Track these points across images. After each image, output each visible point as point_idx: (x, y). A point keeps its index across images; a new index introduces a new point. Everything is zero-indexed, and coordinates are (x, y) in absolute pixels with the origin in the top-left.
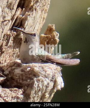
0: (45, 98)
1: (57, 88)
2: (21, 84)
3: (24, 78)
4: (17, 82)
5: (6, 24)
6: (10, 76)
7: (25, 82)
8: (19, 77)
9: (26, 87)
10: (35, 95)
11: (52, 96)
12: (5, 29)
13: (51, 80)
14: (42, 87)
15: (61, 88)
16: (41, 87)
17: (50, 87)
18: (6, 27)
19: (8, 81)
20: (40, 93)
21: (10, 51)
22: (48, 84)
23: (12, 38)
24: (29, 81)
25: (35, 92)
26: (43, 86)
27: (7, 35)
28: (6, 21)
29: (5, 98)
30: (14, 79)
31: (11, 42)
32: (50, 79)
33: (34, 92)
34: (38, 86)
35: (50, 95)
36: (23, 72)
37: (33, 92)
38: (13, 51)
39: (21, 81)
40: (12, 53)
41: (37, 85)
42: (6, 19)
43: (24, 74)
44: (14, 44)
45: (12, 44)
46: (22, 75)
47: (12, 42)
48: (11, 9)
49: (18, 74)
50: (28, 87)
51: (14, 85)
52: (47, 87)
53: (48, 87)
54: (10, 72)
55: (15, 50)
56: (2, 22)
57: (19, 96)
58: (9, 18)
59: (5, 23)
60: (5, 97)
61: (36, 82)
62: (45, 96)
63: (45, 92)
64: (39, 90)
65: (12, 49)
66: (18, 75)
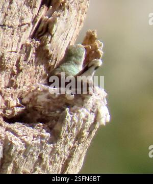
0: (83, 137)
1: (99, 122)
2: (47, 117)
3: (52, 108)
4: (41, 114)
5: (25, 30)
6: (30, 106)
7: (52, 114)
8: (44, 106)
9: (54, 121)
10: (67, 133)
11: (93, 134)
12: (23, 36)
13: (92, 112)
14: (79, 122)
15: (106, 123)
16: (77, 121)
17: (89, 121)
18: (24, 33)
19: (28, 112)
20: (75, 131)
21: (32, 68)
22: (87, 117)
23: (33, 50)
24: (58, 112)
25: (68, 128)
26: (79, 119)
27: (26, 45)
28: (25, 24)
29: (23, 138)
30: (37, 110)
31: (32, 55)
32: (89, 109)
33: (66, 129)
34: (72, 120)
35: (90, 132)
36: (50, 100)
37: (64, 128)
38: (36, 69)
39: (47, 113)
40: (34, 71)
41: (70, 119)
42: (25, 21)
43: (51, 103)
44: (37, 59)
45: (34, 59)
46: (49, 103)
47: (34, 55)
48: (32, 7)
49: (43, 102)
50: (57, 120)
51: (36, 118)
52: (85, 121)
53: (87, 121)
54: (30, 99)
55: (38, 67)
56: (19, 26)
57: (44, 135)
58: (28, 20)
59: (23, 28)
60: (23, 136)
61: (68, 114)
62: (83, 134)
63: (83, 129)
64: (74, 126)
65: (35, 67)
66: (42, 104)
